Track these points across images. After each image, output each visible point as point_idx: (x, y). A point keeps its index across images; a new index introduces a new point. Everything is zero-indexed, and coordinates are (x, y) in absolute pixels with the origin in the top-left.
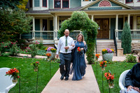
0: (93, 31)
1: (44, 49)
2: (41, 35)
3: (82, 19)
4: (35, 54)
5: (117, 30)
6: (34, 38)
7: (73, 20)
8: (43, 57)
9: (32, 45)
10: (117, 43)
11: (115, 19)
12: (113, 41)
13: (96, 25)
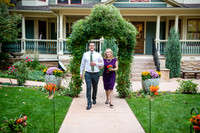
0: (129, 40)
1: (40, 69)
2: (36, 45)
3: (109, 19)
4: (25, 79)
5: (158, 40)
6: (23, 51)
7: (95, 19)
8: (39, 84)
9: (18, 63)
10: (161, 61)
11: (155, 23)
12: (151, 57)
13: (134, 31)
